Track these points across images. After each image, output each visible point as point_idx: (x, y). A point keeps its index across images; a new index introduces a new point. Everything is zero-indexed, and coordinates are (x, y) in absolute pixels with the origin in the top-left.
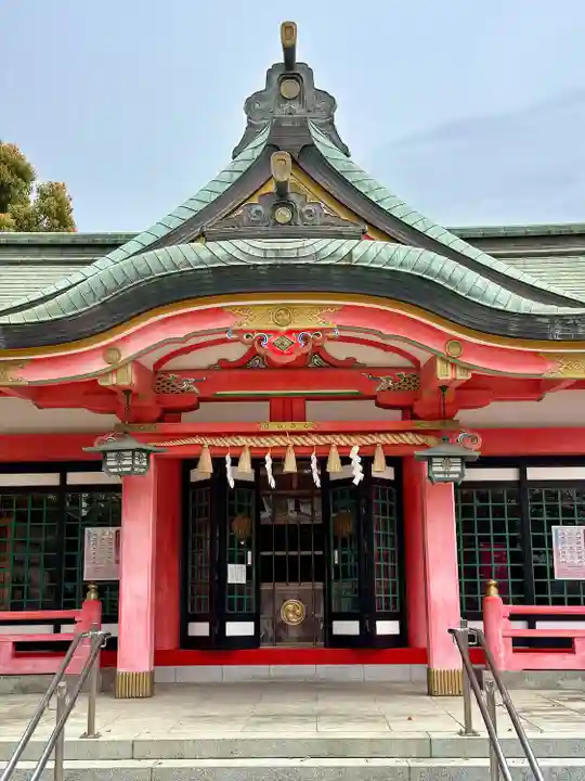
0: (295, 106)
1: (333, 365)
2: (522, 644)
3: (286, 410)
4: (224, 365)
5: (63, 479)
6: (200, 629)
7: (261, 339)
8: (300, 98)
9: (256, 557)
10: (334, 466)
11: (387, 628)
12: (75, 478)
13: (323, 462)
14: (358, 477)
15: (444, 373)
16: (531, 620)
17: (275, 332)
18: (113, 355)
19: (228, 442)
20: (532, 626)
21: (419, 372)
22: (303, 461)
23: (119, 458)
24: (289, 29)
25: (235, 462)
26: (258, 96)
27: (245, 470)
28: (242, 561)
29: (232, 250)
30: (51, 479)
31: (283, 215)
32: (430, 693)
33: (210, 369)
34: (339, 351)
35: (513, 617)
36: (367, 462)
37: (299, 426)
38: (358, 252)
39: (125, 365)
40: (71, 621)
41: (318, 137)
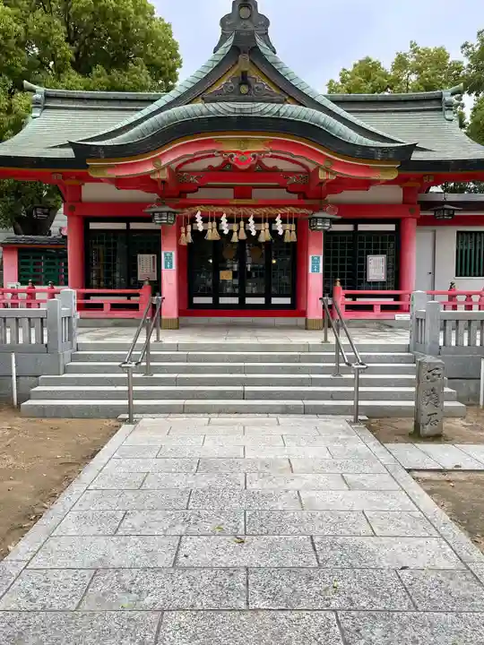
0: (247, 23)
1: (267, 170)
2: (349, 308)
3: (242, 193)
4: (211, 169)
5: (128, 226)
7: (232, 156)
8: (250, 18)
12: (134, 226)
15: (322, 176)
16: (354, 297)
17: (240, 153)
18: (157, 163)
20: (354, 300)
21: (310, 175)
23: (160, 216)
26: (228, 17)
29: (217, 107)
30: (122, 226)
31: (244, 89)
32: (306, 329)
33: (204, 171)
34: (270, 163)
37: (248, 202)
38: (282, 111)
39: (163, 169)
40: (138, 295)
41: (260, 42)
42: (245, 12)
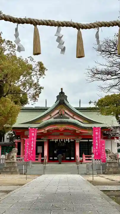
2: (86, 160)
3: (62, 134)
4: (55, 129)
6: (51, 158)
8: (63, 96)
9: (58, 150)
10: (66, 140)
11: (72, 158)
13: (65, 140)
14: (69, 142)
15: (77, 132)
18: (45, 130)
19: (55, 138)
22: (63, 140)
23: (45, 140)
24: (62, 89)
25: (56, 139)
26: (58, 96)
27: (57, 140)
28: (56, 150)
29: (56, 120)
31: (62, 116)
34: (67, 128)
35: (86, 157)
36: (70, 140)
37: (63, 136)
38: (69, 120)
41: (65, 101)
42: (62, 95)
